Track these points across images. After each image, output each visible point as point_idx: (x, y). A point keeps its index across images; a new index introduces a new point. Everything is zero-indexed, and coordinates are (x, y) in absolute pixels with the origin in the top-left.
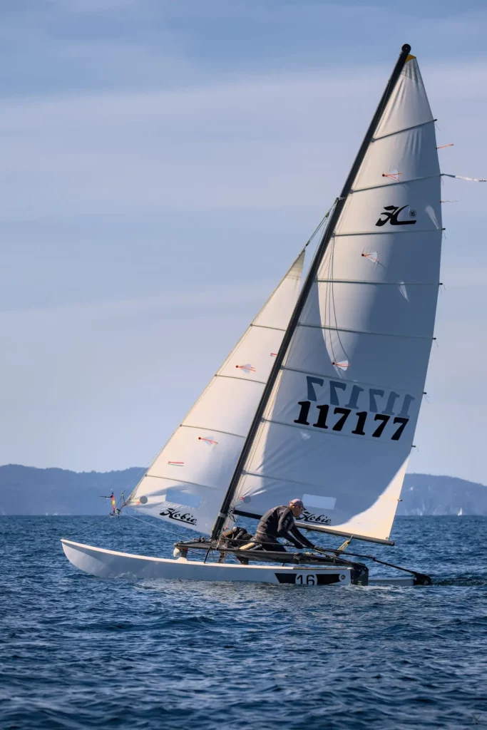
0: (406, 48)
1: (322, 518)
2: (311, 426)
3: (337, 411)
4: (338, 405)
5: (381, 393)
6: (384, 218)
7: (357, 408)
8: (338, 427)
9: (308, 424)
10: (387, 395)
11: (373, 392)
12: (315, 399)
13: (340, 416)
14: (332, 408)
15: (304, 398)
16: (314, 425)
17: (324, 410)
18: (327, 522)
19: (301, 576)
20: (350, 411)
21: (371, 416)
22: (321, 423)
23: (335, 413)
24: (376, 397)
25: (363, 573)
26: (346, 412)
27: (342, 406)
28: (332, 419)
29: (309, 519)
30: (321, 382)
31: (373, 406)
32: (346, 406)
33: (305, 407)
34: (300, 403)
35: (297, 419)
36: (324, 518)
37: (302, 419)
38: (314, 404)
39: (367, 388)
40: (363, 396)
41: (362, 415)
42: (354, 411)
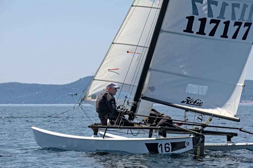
1: (197, 102)
2: (195, 34)
3: (212, 21)
4: (213, 17)
5: (238, 5)
7: (224, 18)
8: (212, 33)
9: (193, 32)
10: (241, 6)
11: (234, 5)
12: (197, 14)
13: (214, 25)
14: (209, 19)
15: (191, 14)
16: (197, 33)
17: (203, 21)
18: (199, 105)
19: (161, 145)
20: (220, 21)
21: (232, 23)
22: (201, 32)
23: (210, 23)
24: (236, 9)
25: (201, 139)
26: (217, 22)
27: (215, 18)
28: (209, 27)
29: (189, 103)
30: (201, 2)
31: (233, 17)
32: (218, 17)
33: (191, 19)
34: (187, 18)
35: (185, 29)
36: (199, 101)
37: (189, 29)
38: (196, 18)
39: (230, 3)
40: (228, 10)
41: (227, 24)
42: (222, 21)
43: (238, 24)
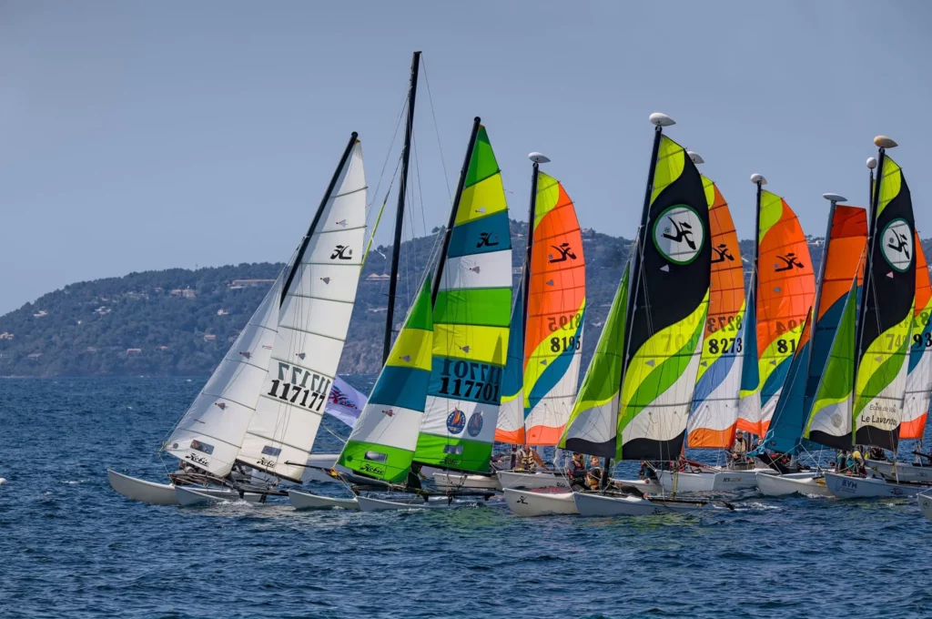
0: (355, 135)
2: (278, 398)
3: (295, 388)
4: (295, 384)
5: (318, 377)
6: (336, 253)
7: (305, 387)
8: (293, 400)
9: (276, 396)
10: (320, 379)
11: (315, 376)
12: (282, 379)
13: (296, 391)
14: (292, 386)
15: (276, 378)
16: (280, 397)
17: (287, 386)
20: (301, 389)
21: (311, 393)
22: (284, 397)
23: (293, 390)
24: (316, 380)
26: (299, 389)
27: (297, 385)
28: (291, 393)
30: (287, 367)
31: (313, 387)
32: (300, 385)
33: (276, 383)
34: (273, 381)
35: (270, 392)
37: (273, 393)
38: (281, 383)
39: (312, 373)
40: (310, 379)
41: (307, 392)
42: (303, 389)
43: (315, 395)
